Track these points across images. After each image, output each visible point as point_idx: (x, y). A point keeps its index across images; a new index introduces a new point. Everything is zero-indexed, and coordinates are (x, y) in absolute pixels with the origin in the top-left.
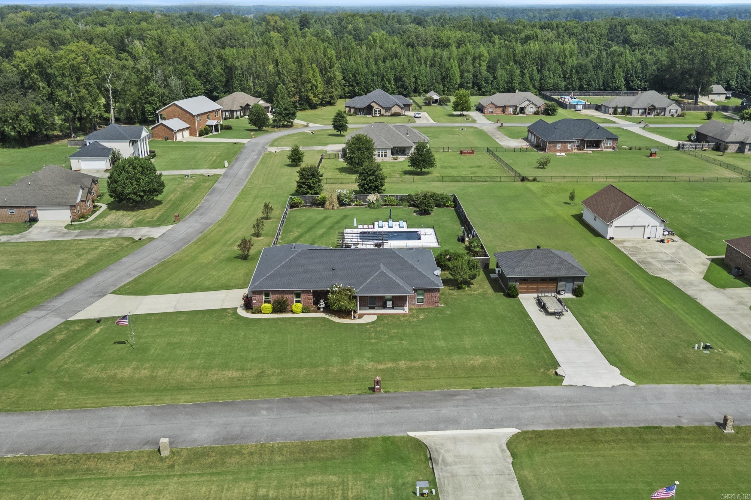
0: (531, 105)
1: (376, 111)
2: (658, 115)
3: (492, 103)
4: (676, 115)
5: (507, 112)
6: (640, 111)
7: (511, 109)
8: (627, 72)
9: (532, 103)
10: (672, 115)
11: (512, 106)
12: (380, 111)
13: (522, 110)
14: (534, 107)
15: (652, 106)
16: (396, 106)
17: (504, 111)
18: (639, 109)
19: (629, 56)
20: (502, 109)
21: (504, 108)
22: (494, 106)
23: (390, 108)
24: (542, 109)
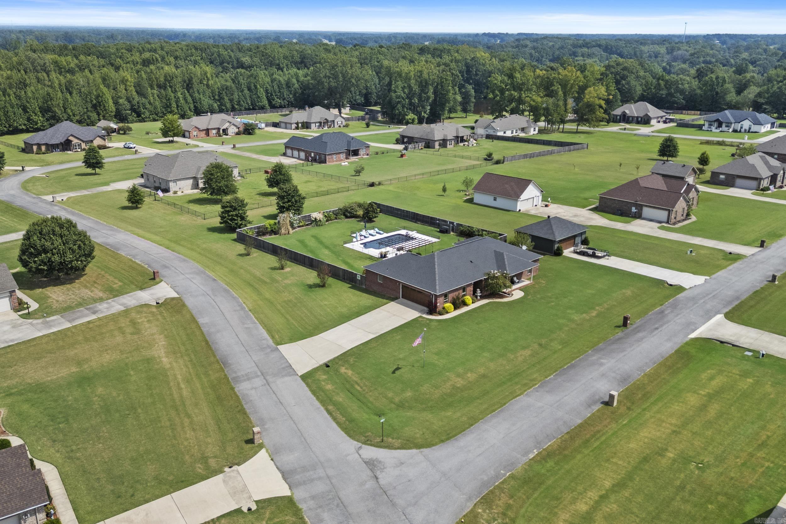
0: (233, 126)
1: (76, 145)
2: (330, 127)
3: (195, 127)
4: (342, 126)
5: (210, 135)
6: (317, 124)
7: (214, 132)
8: (267, 91)
9: (234, 125)
10: (340, 126)
11: (214, 129)
12: (80, 145)
13: (225, 131)
14: (235, 128)
15: (326, 119)
16: (98, 138)
17: (208, 134)
18: (315, 123)
19: (263, 76)
20: (205, 132)
21: (207, 131)
22: (197, 130)
23: (92, 141)
24: (242, 129)
